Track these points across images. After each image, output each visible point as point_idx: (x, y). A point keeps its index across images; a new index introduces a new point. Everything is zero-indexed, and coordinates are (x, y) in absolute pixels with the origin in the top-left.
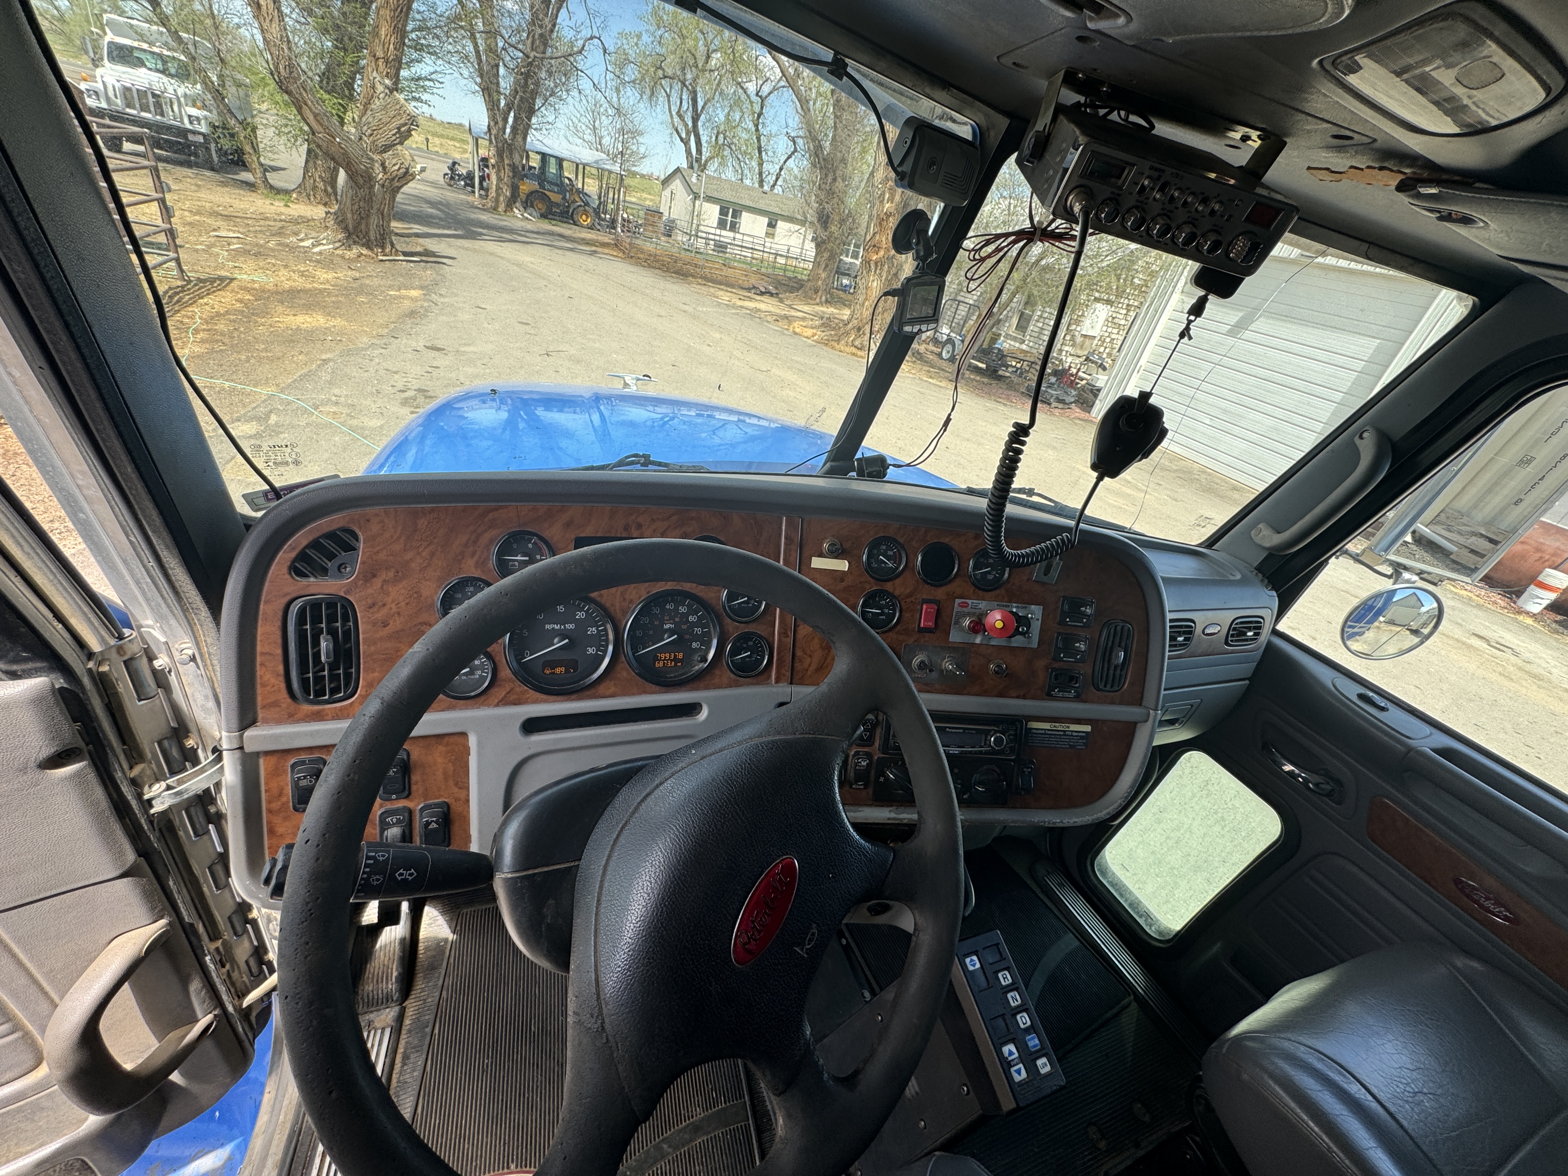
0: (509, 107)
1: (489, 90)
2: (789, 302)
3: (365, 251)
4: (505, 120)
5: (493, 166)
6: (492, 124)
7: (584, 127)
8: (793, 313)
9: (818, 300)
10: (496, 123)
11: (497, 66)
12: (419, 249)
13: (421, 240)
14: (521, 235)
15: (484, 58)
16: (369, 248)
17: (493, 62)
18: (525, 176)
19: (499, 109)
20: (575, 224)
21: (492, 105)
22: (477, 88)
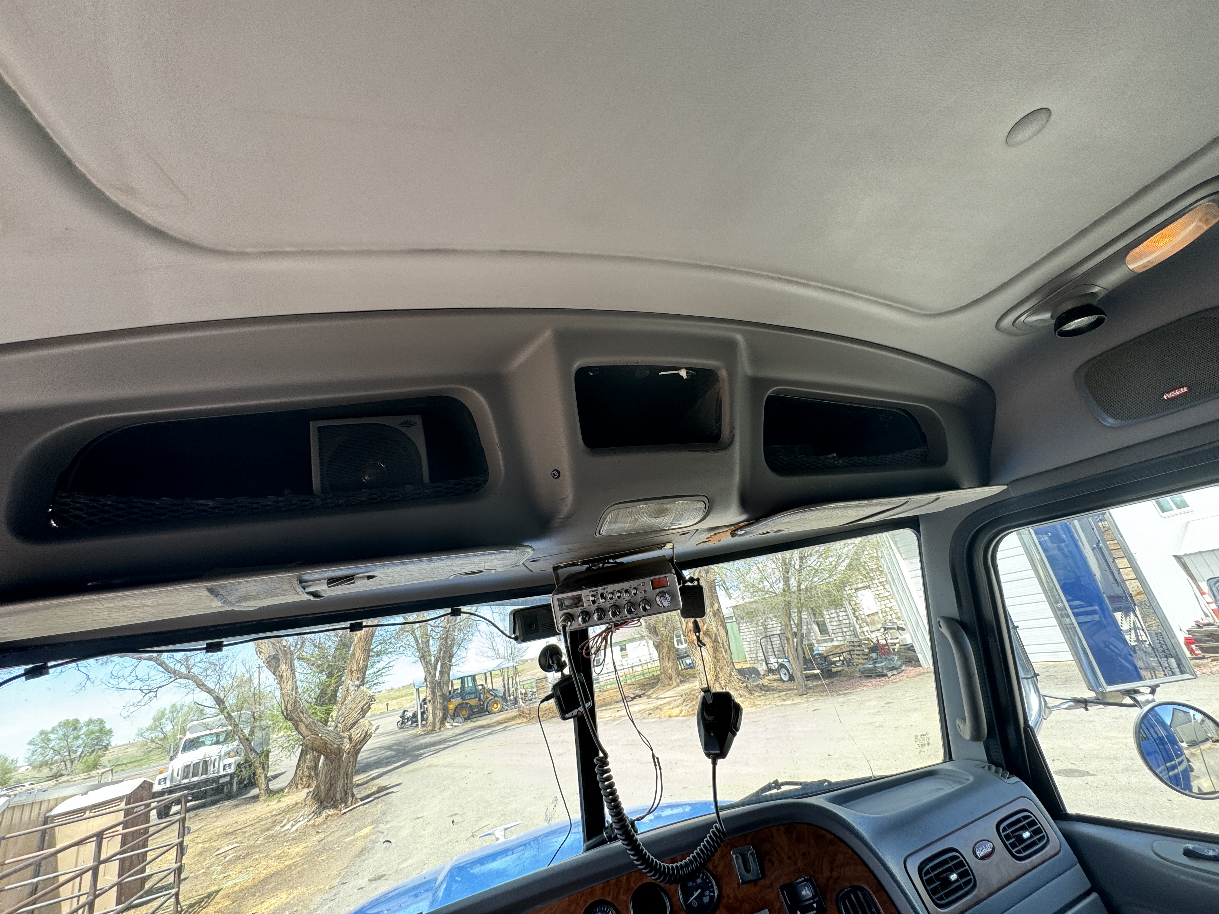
0: (437, 661)
1: (424, 657)
2: (654, 696)
3: (331, 812)
4: (435, 669)
5: (430, 701)
6: (427, 675)
7: (487, 649)
8: (660, 702)
9: (675, 684)
10: (430, 673)
11: (428, 641)
12: (375, 789)
13: (377, 782)
14: (451, 741)
15: (420, 641)
16: (335, 807)
17: (425, 640)
18: (452, 697)
19: (430, 665)
20: (490, 713)
21: (427, 664)
22: (417, 659)
